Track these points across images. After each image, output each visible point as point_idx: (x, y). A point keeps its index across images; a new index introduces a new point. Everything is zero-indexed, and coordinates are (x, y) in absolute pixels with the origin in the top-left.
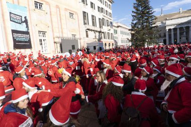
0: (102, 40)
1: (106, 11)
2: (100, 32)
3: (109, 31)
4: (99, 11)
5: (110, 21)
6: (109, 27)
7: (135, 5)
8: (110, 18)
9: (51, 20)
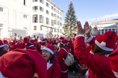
0: (52, 33)
1: (58, 16)
2: (51, 28)
3: (59, 28)
4: (52, 15)
5: (60, 22)
6: (59, 26)
7: (67, 14)
8: (61, 20)
9: (8, 17)
